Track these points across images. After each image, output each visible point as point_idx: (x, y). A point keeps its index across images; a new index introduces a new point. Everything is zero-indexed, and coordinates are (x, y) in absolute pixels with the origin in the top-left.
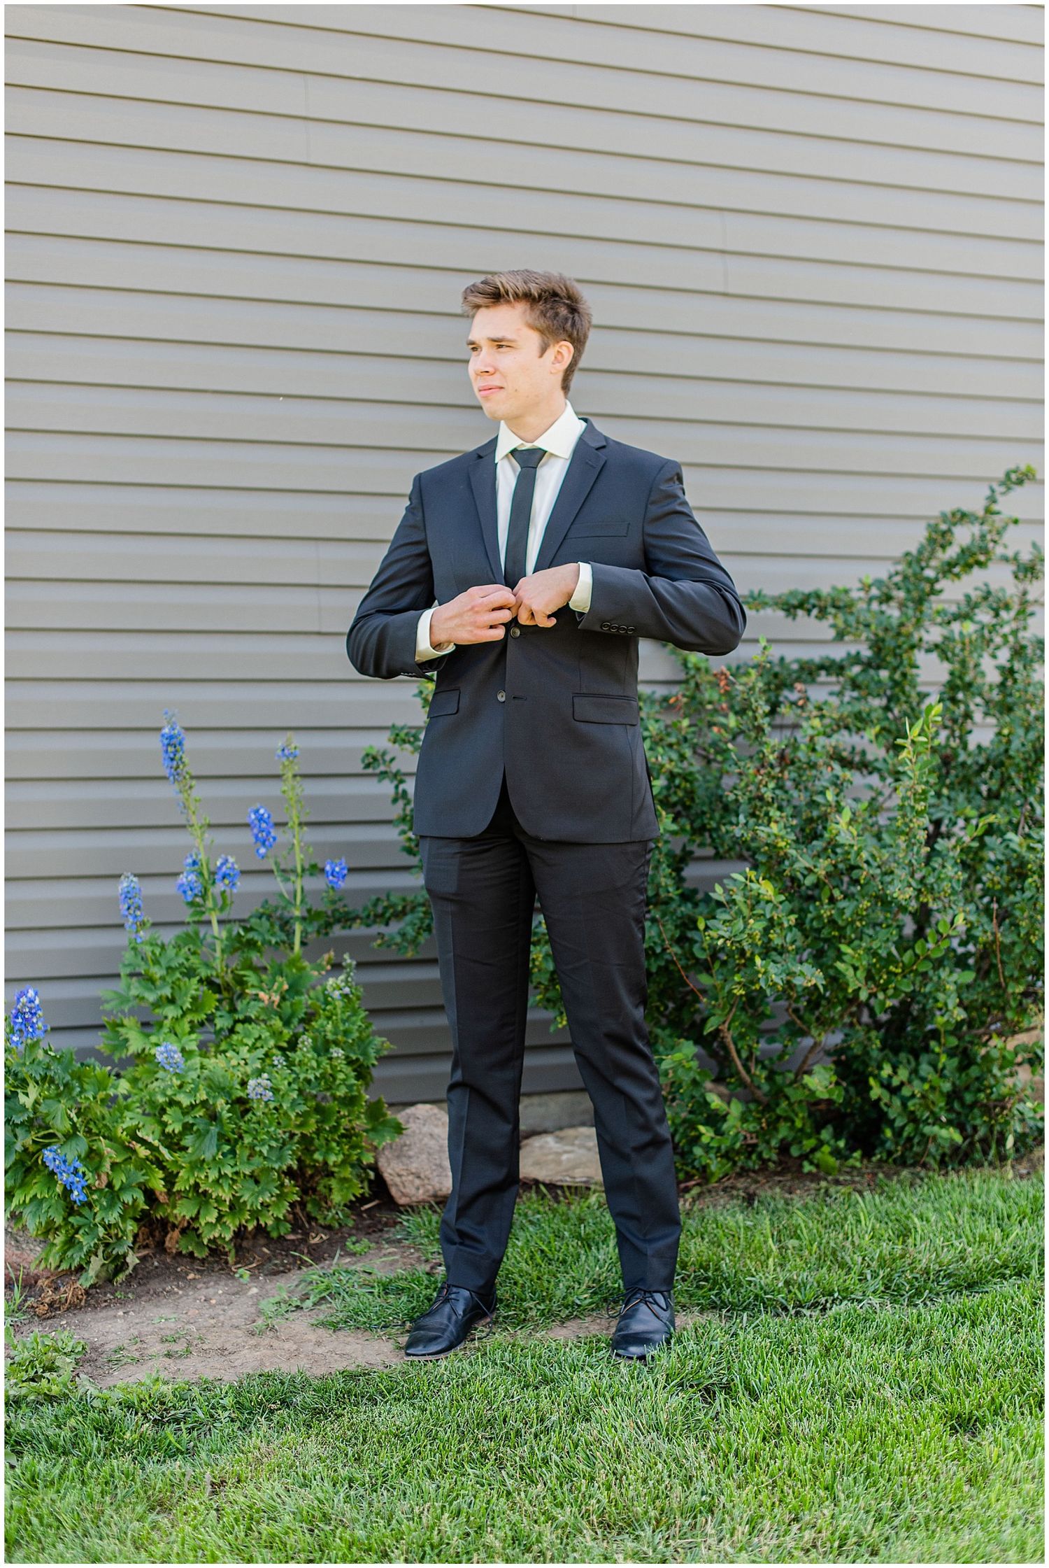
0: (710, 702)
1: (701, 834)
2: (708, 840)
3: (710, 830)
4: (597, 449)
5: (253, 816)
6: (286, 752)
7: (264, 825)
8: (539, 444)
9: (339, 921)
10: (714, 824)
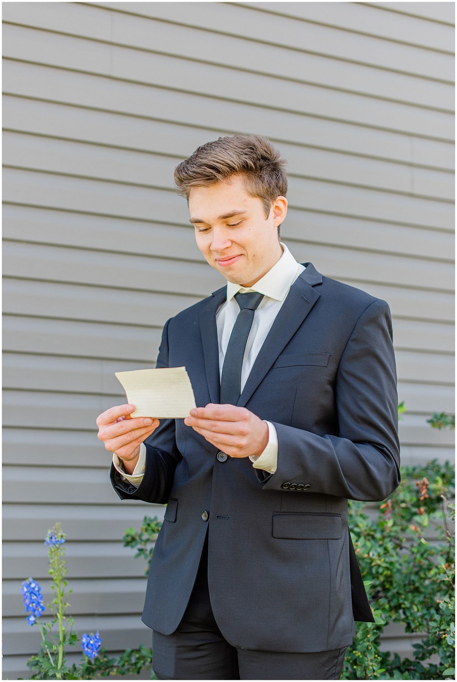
0: (403, 502)
1: (397, 612)
2: (403, 616)
3: (404, 609)
4: (313, 286)
5: (25, 590)
6: (53, 540)
7: (34, 597)
8: (257, 288)
9: (99, 668)
10: (407, 604)
